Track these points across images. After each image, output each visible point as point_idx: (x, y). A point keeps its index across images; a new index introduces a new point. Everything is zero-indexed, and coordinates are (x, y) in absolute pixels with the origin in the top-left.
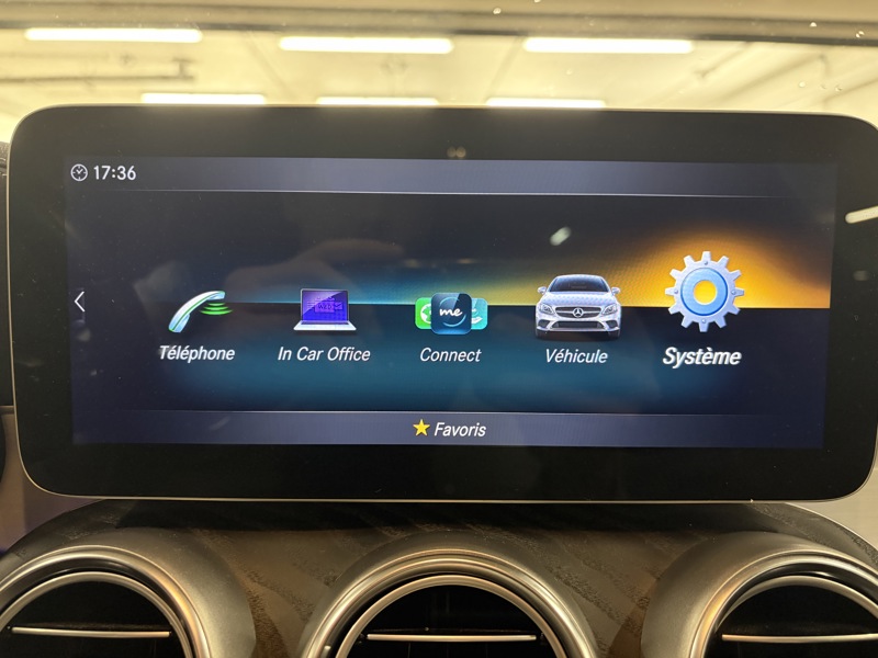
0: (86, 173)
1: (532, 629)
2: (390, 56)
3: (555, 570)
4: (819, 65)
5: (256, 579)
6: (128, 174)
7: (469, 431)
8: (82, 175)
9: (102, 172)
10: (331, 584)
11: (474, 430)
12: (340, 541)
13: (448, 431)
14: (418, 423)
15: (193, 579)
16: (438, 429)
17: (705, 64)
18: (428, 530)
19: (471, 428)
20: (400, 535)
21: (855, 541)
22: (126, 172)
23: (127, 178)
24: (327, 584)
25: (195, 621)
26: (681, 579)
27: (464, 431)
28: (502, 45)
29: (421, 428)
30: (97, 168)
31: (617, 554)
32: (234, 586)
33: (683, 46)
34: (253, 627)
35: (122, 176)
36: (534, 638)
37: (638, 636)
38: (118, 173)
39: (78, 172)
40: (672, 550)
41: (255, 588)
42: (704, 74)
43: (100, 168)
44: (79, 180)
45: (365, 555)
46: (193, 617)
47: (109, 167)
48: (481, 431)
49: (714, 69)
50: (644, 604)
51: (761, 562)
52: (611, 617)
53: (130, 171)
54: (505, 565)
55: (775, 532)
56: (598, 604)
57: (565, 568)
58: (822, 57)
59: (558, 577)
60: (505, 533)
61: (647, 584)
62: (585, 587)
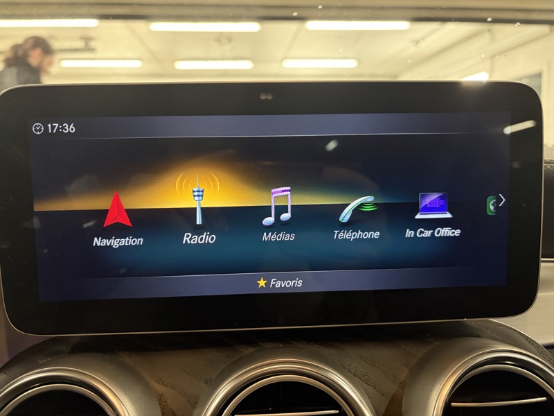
0: (43, 129)
1: (336, 406)
2: (221, 34)
3: (348, 368)
4: (487, 36)
5: (161, 382)
6: (70, 128)
7: (291, 283)
8: (40, 130)
9: (53, 128)
10: (209, 383)
11: (295, 283)
12: (213, 355)
13: (279, 284)
14: (260, 280)
15: (122, 387)
16: (272, 283)
17: (418, 35)
18: (267, 346)
19: (293, 282)
20: (250, 350)
21: (527, 340)
22: (69, 128)
23: (69, 131)
24: (206, 383)
25: (123, 411)
26: (425, 369)
27: (288, 284)
28: (292, 26)
29: (262, 283)
30: (49, 125)
31: (385, 355)
32: (146, 387)
33: (404, 25)
34: (160, 413)
35: (66, 130)
36: (338, 412)
37: (400, 406)
38: (63, 128)
39: (37, 128)
40: (418, 351)
41: (160, 388)
42: (417, 42)
43: (52, 126)
44: (38, 133)
45: (229, 363)
46: (122, 408)
47: (57, 125)
48: (299, 283)
49: (423, 38)
50: (403, 386)
51: (473, 357)
52: (383, 395)
53: (71, 127)
54: (318, 367)
55: (479, 337)
56: (374, 388)
57: (353, 365)
58: (489, 30)
59: (350, 371)
60: (316, 346)
61: (404, 373)
62: (366, 377)
